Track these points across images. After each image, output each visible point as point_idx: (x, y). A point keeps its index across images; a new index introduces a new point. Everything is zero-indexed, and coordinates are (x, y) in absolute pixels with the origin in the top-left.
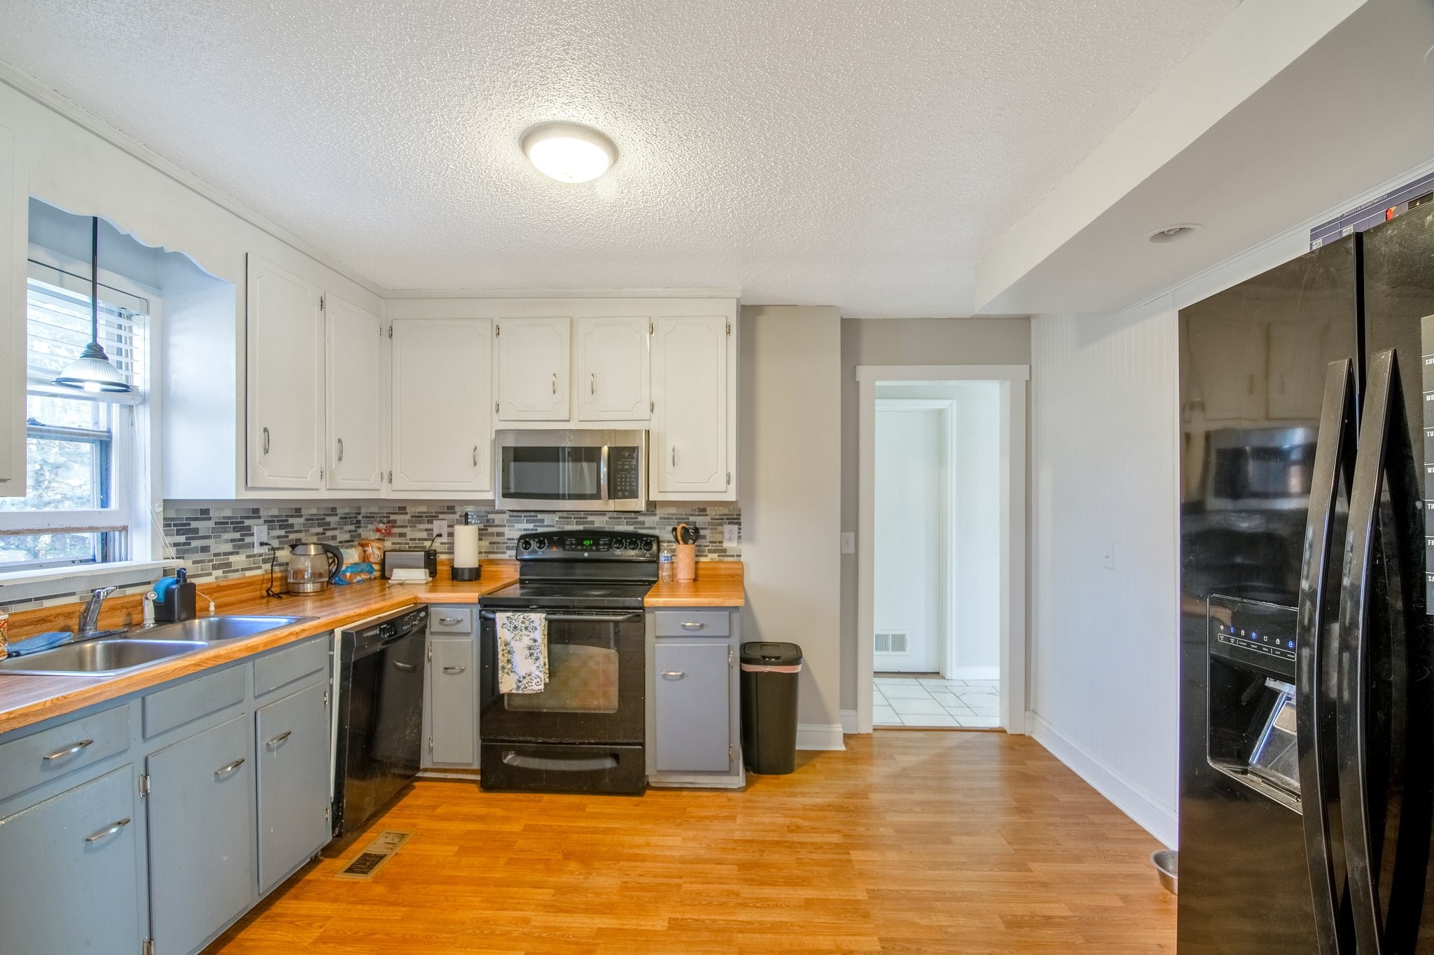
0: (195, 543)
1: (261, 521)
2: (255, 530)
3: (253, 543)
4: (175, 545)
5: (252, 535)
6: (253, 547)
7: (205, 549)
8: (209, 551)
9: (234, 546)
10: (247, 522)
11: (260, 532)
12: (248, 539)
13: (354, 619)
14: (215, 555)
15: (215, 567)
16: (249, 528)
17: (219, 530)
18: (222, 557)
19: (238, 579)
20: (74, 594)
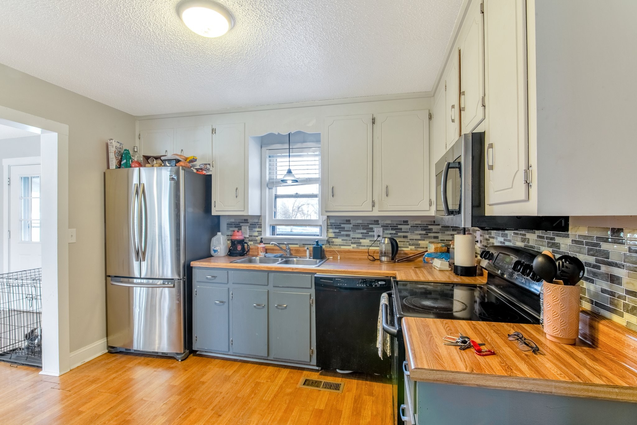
0: (342, 233)
1: (380, 226)
2: (375, 229)
3: (374, 235)
4: (334, 233)
5: (374, 231)
6: (374, 237)
7: (348, 235)
8: (350, 236)
9: (362, 236)
10: (370, 226)
11: (378, 230)
12: (370, 233)
13: (332, 272)
14: (353, 238)
15: (352, 243)
16: (372, 228)
17: (355, 228)
18: (356, 239)
19: (364, 250)
20: (297, 244)
